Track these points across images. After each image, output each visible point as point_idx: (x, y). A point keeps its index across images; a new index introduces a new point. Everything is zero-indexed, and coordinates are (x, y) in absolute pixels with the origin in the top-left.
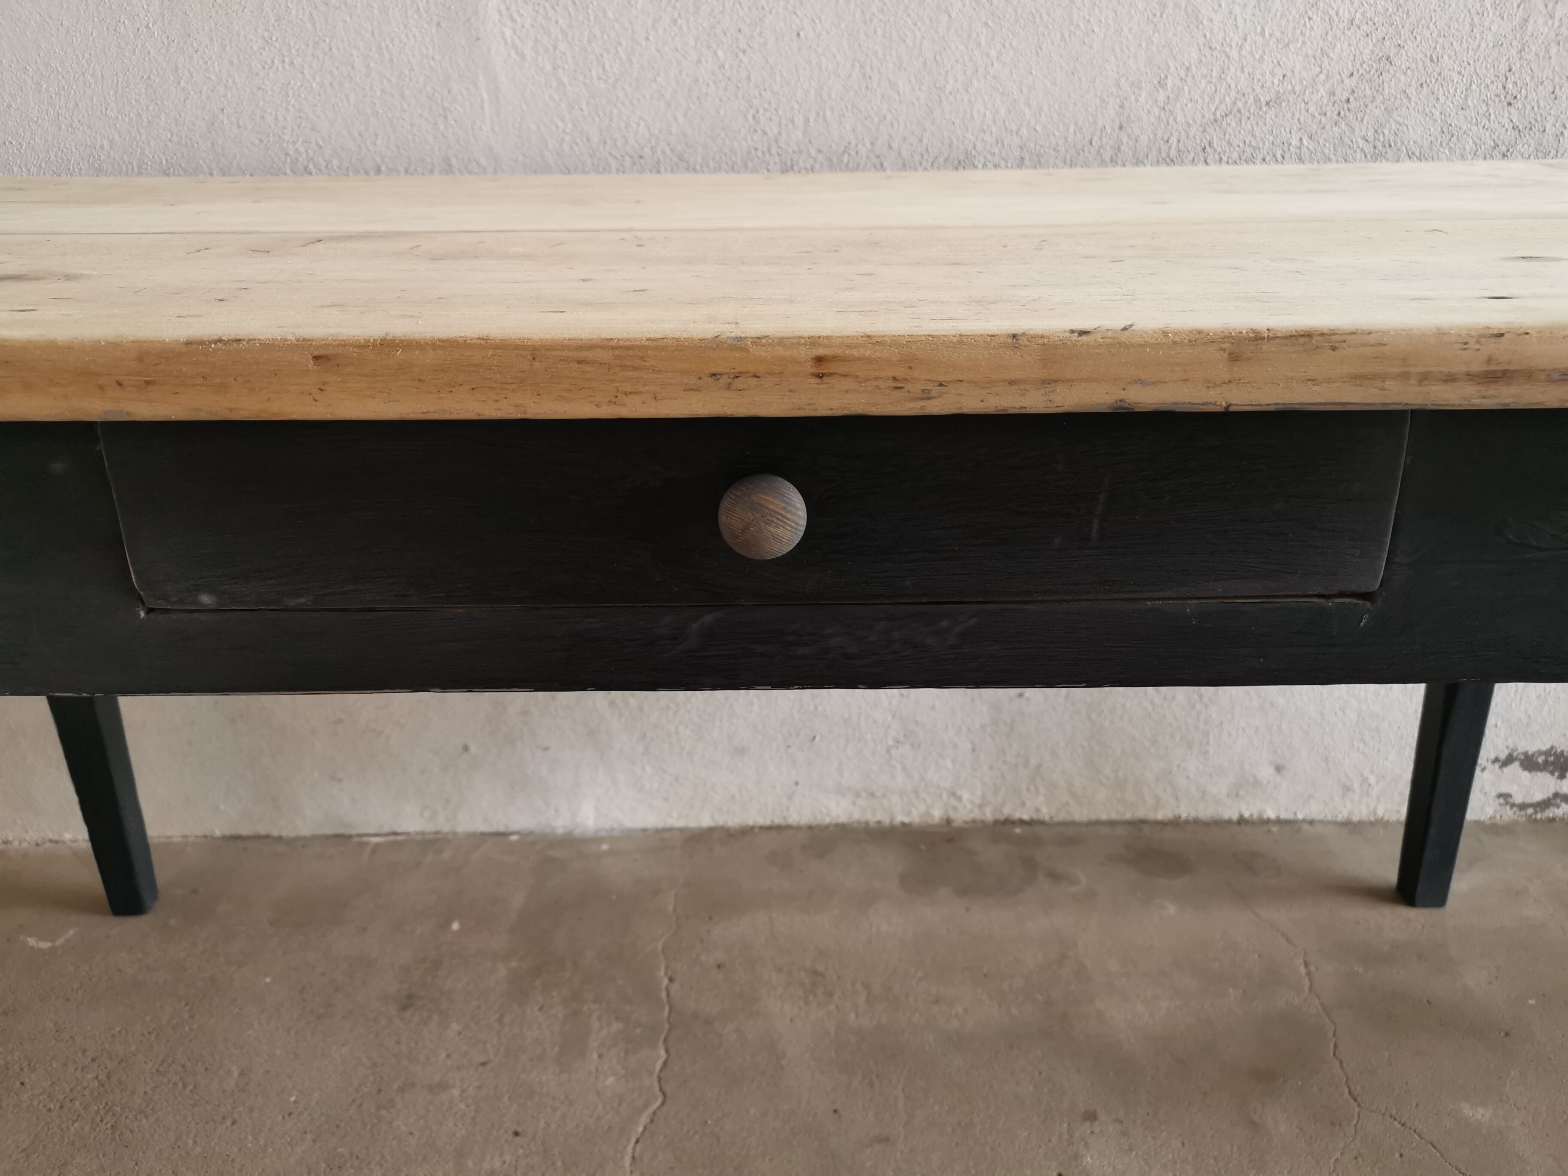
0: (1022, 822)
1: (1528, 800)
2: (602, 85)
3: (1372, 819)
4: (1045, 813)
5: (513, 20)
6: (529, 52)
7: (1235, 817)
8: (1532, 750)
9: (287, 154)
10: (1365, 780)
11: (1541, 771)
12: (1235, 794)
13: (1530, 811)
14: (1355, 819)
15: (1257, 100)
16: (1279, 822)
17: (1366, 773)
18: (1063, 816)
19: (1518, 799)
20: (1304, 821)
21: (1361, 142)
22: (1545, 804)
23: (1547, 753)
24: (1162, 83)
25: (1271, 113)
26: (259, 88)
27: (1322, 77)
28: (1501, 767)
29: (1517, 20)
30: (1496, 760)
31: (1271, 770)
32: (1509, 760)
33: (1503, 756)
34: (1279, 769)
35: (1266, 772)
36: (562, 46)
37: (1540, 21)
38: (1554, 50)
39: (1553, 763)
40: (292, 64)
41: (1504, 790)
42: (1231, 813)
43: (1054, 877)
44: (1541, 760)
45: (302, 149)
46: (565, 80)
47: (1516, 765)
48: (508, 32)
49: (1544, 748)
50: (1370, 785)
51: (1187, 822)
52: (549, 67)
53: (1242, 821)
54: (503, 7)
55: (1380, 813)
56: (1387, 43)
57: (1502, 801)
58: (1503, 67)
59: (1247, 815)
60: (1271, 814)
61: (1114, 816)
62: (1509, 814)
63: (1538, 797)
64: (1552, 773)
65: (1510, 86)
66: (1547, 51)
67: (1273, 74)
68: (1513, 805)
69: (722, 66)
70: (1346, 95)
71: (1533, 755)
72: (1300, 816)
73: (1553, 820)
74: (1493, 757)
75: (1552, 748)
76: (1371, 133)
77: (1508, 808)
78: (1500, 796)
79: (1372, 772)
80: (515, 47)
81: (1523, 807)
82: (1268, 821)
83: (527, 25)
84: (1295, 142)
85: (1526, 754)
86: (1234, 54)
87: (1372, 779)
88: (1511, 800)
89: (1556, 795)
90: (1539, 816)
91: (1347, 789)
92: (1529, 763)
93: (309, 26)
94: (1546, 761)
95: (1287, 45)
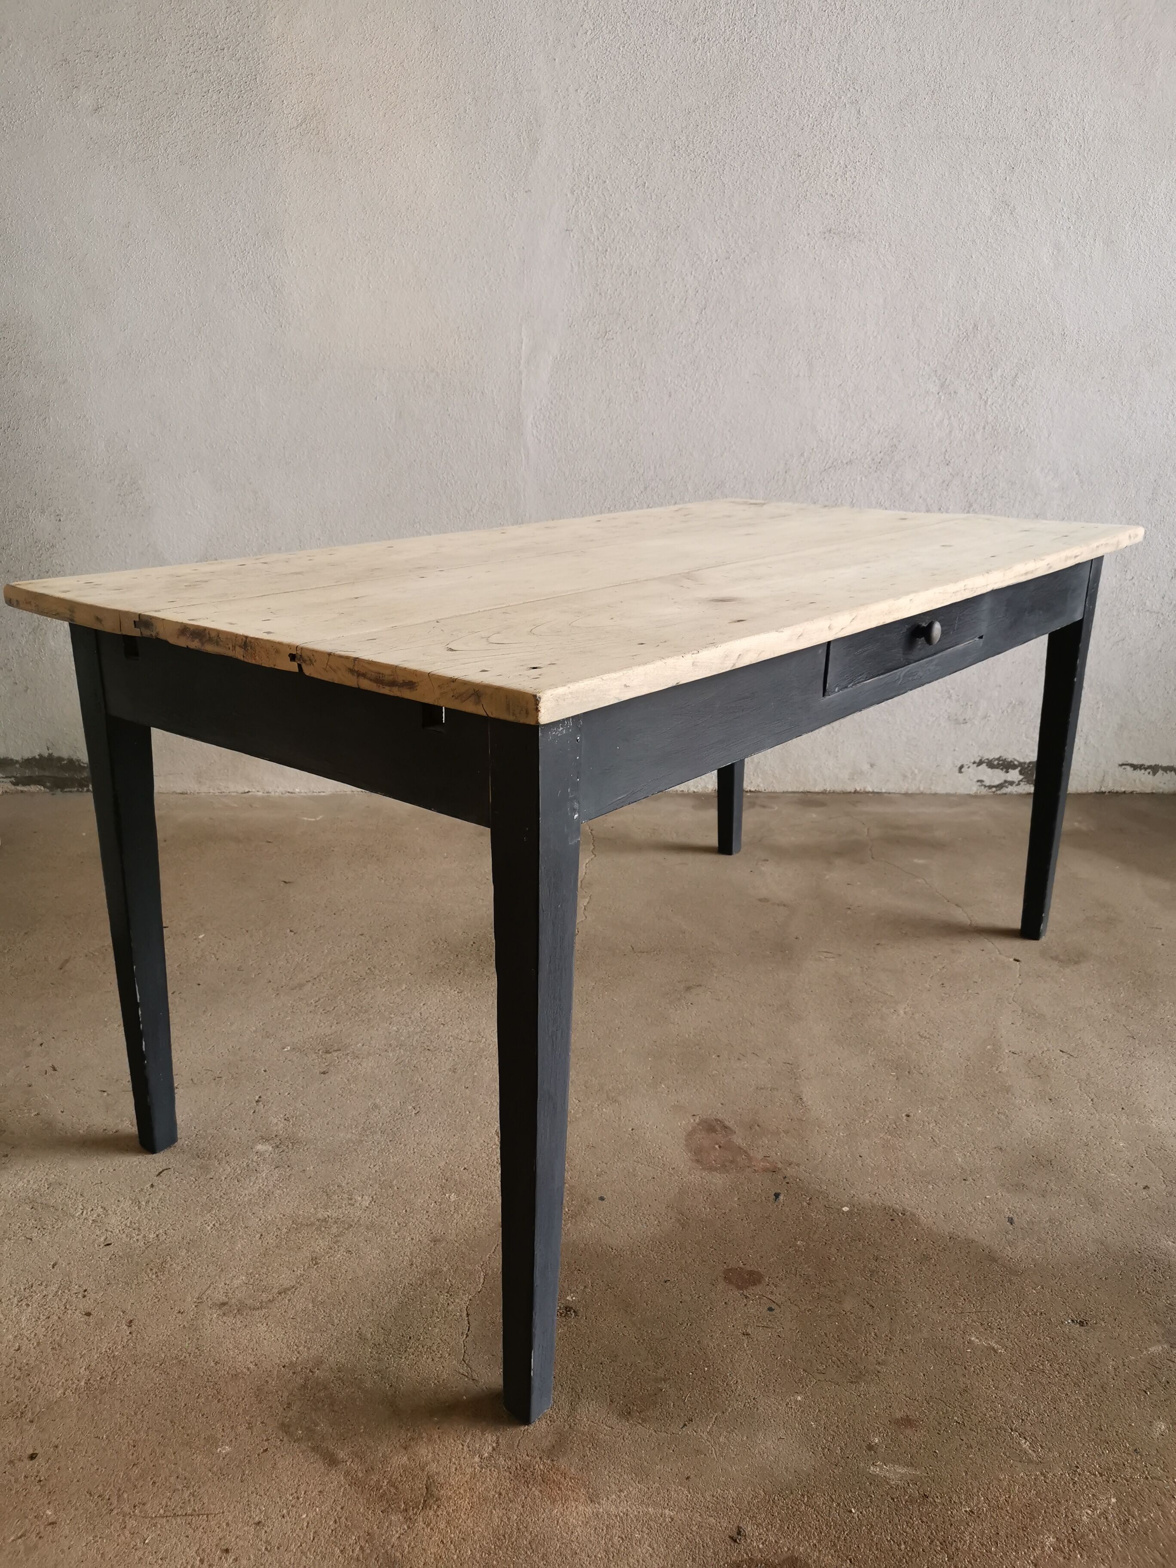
0: (750, 791)
1: (993, 784)
2: (572, 453)
3: (918, 792)
4: (762, 788)
5: (537, 427)
6: (542, 440)
7: (853, 791)
8: (991, 758)
9: (439, 479)
10: (913, 772)
11: (997, 768)
12: (852, 779)
13: (994, 789)
14: (910, 792)
15: (842, 462)
16: (873, 792)
17: (913, 768)
18: (770, 789)
19: (987, 783)
20: (886, 793)
21: (887, 479)
22: (1000, 786)
23: (998, 759)
24: (802, 455)
25: (849, 467)
26: (431, 452)
27: (869, 453)
28: (978, 766)
29: (947, 431)
30: (974, 763)
31: (869, 766)
32: (980, 763)
33: (977, 760)
34: (872, 766)
35: (866, 767)
36: (556, 437)
37: (957, 431)
38: (964, 443)
39: (1002, 765)
40: (445, 443)
41: (980, 778)
42: (850, 789)
43: (764, 807)
44: (996, 763)
45: (445, 477)
46: (557, 451)
47: (984, 765)
48: (535, 432)
49: (997, 756)
50: (915, 774)
51: (830, 792)
52: (550, 445)
53: (856, 792)
54: (533, 422)
55: (922, 789)
56: (894, 440)
57: (979, 783)
58: (944, 450)
59: (858, 789)
60: (869, 789)
61: (795, 789)
62: (984, 791)
63: (997, 783)
64: (1002, 769)
65: (947, 457)
66: (961, 443)
67: (848, 452)
68: (985, 786)
69: (621, 446)
70: (879, 461)
71: (991, 760)
72: (884, 791)
73: (1006, 794)
74: (973, 761)
75: (1000, 757)
76: (890, 476)
77: (983, 787)
78: (978, 781)
79: (916, 768)
80: (537, 437)
81: (990, 787)
82: (868, 792)
83: (543, 429)
84: (859, 479)
85: (988, 759)
86: (831, 443)
87: (916, 771)
88: (984, 783)
89: (1006, 781)
90: (999, 792)
91: (905, 777)
92: (991, 764)
93: (454, 428)
94: (998, 764)
95: (853, 440)
